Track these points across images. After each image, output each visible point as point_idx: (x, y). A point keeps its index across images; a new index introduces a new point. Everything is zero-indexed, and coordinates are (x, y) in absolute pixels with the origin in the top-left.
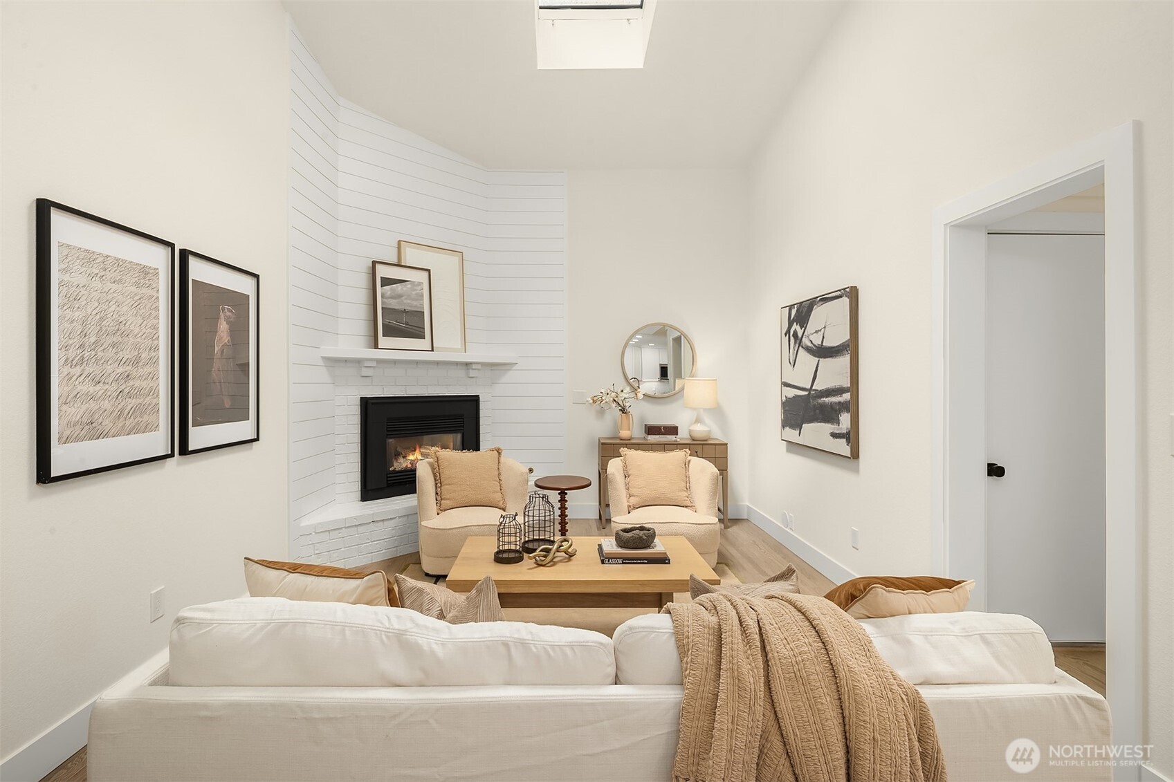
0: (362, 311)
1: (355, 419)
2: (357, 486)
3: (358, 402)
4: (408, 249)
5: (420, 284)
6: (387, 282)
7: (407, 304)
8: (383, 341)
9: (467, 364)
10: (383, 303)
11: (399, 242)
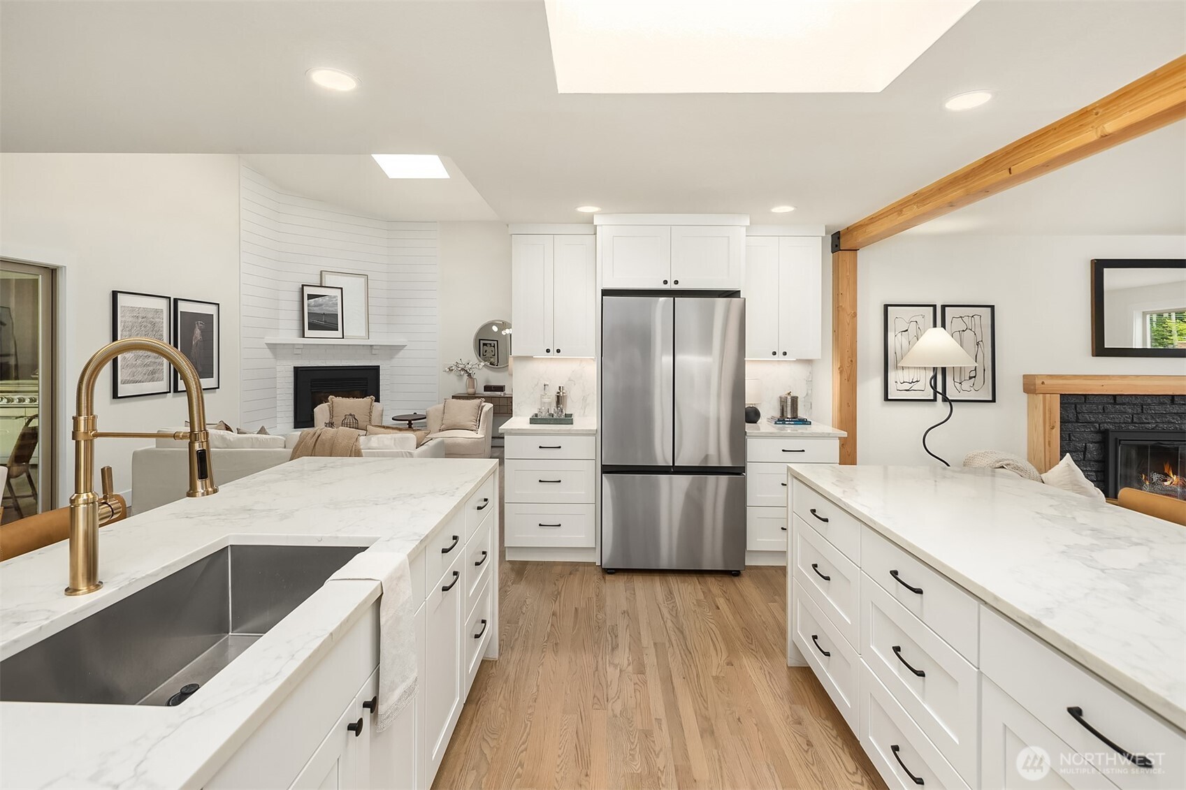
0: (295, 315)
1: (292, 379)
2: (292, 419)
3: (293, 370)
4: (326, 276)
5: (335, 297)
6: (311, 297)
7: (327, 310)
8: (308, 333)
9: (371, 346)
10: (308, 310)
11: (321, 272)
